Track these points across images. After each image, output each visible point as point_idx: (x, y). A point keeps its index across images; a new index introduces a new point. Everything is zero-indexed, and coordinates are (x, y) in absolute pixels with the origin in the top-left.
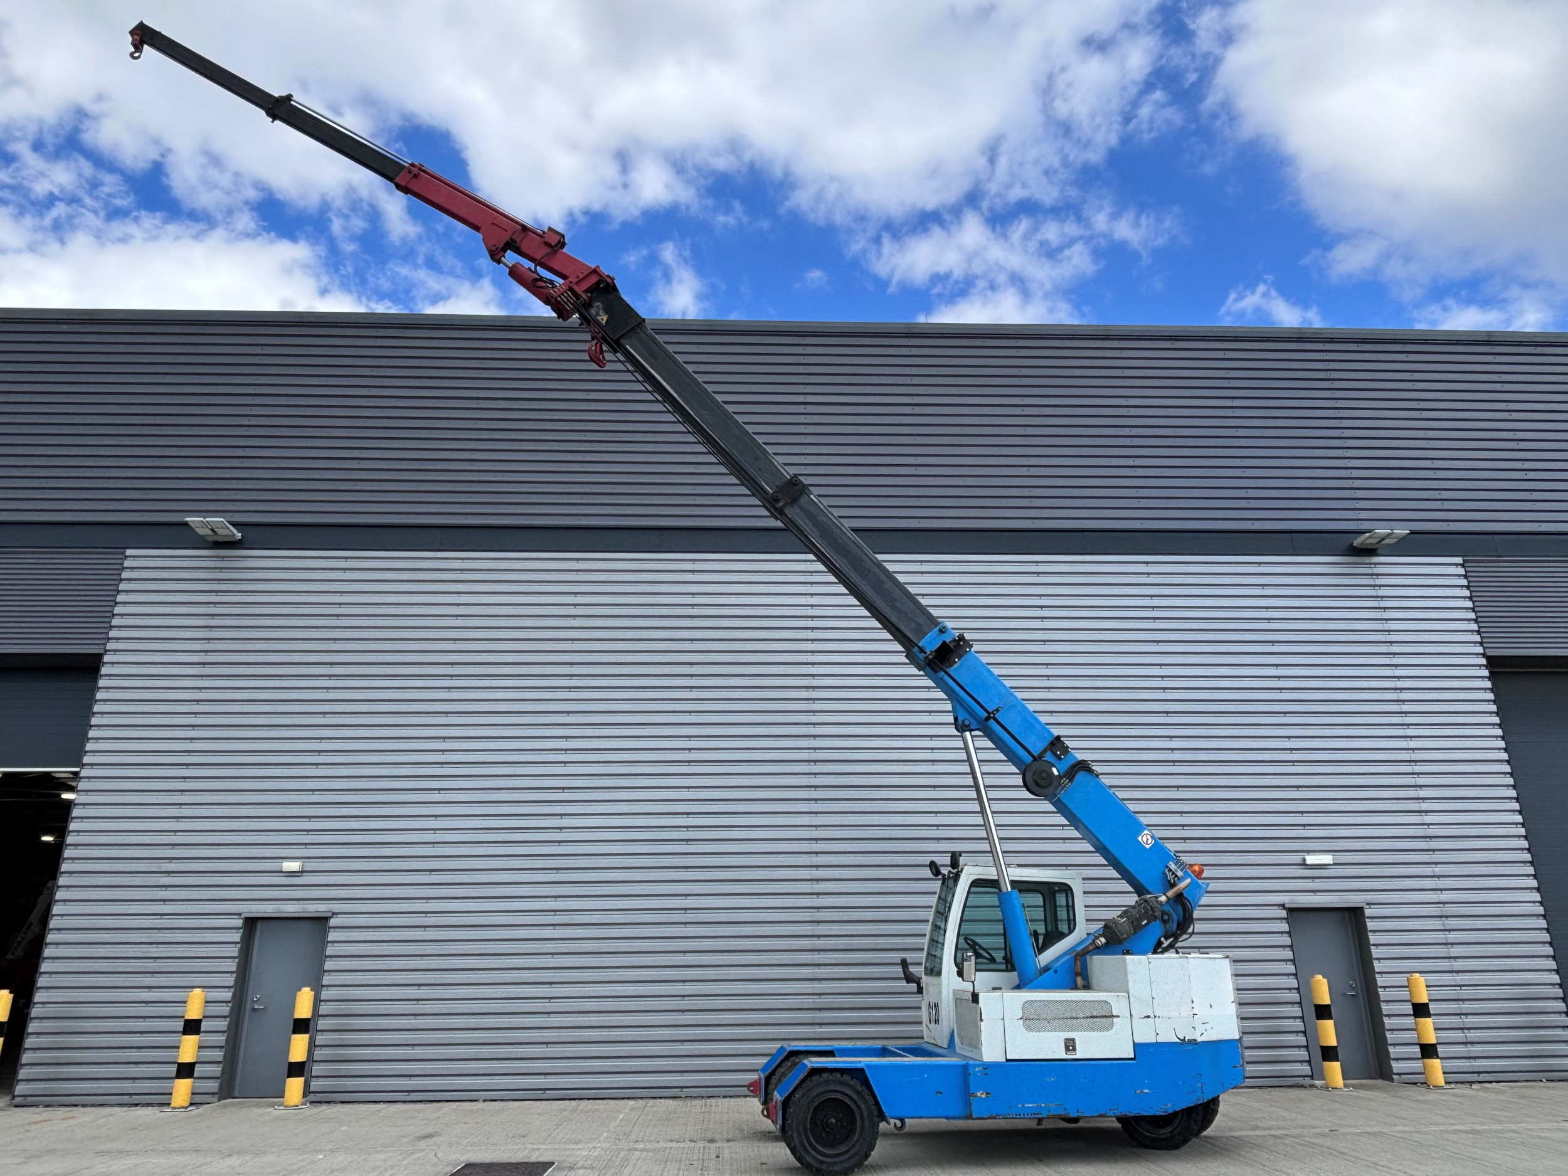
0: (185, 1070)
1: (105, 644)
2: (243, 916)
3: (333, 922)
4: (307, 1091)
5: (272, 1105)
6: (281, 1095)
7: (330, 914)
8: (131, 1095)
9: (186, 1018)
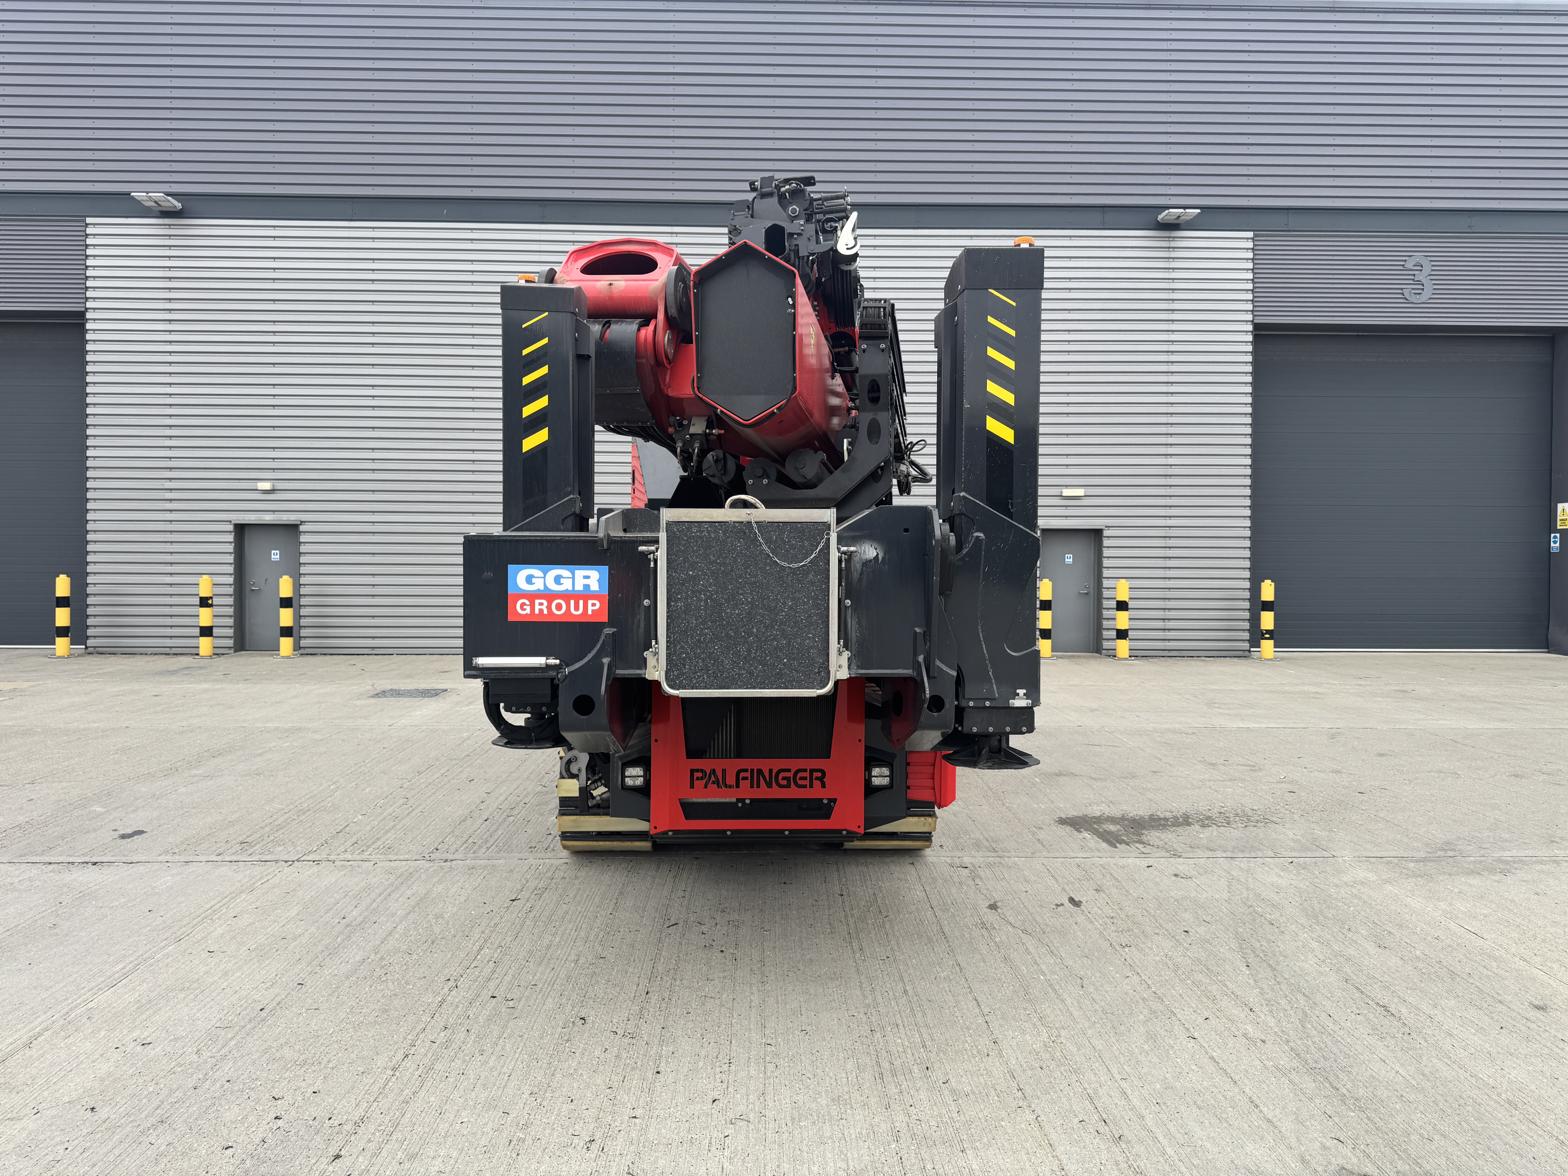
0: (206, 631)
1: (84, 303)
2: (233, 522)
3: (302, 528)
4: (297, 647)
5: (272, 655)
6: (278, 649)
7: (299, 523)
8: (171, 647)
9: (201, 595)
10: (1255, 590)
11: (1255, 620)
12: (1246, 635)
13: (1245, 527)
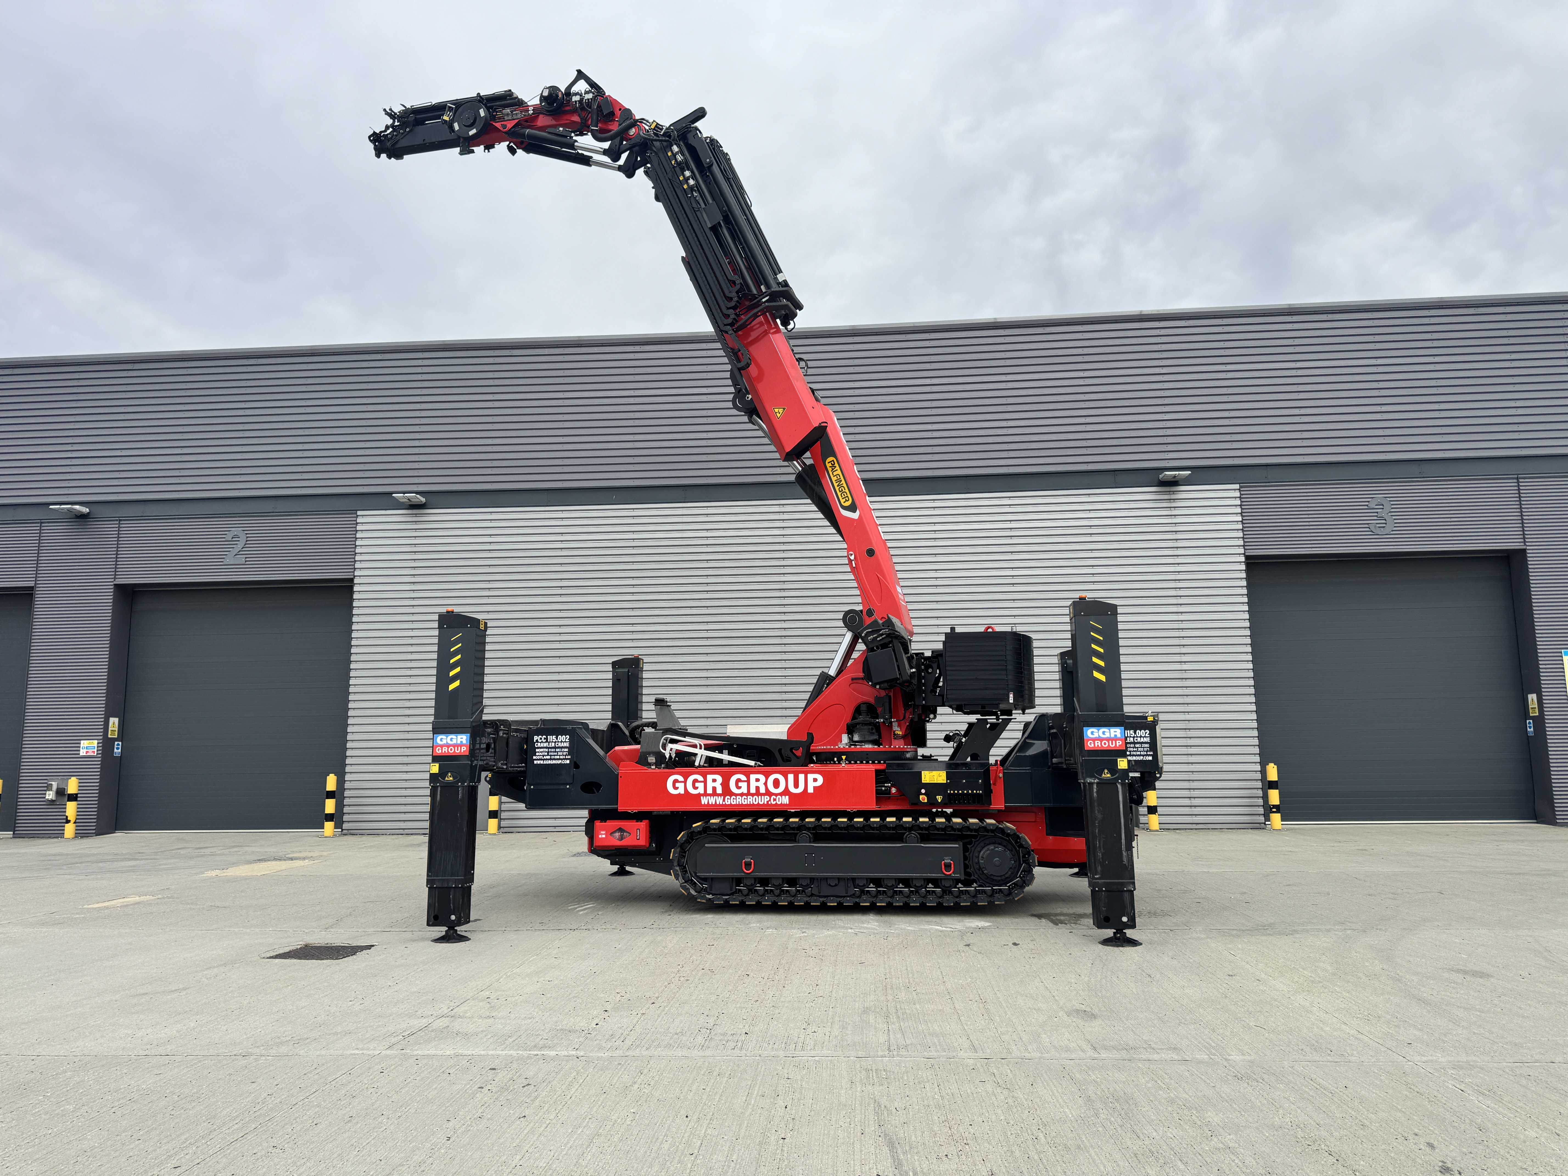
1: (354, 572)
4: (500, 826)
6: (486, 828)
10: (1263, 772)
11: (1265, 797)
12: (1261, 810)
13: (1252, 720)
